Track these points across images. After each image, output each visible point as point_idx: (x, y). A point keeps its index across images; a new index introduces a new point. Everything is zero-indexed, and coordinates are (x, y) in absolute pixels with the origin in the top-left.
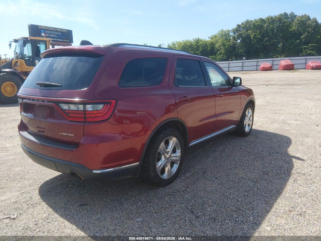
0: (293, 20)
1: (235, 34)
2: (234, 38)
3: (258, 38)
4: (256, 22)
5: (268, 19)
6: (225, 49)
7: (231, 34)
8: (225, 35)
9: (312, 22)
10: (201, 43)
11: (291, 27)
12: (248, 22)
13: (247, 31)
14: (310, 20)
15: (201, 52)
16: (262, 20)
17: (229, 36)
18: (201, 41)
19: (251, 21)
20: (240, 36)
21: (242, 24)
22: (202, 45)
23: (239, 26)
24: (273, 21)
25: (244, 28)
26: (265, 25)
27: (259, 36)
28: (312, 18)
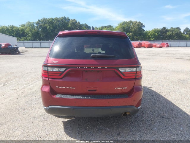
0: (68, 21)
1: (37, 25)
2: (37, 27)
3: (52, 29)
4: (50, 20)
5: (56, 19)
6: (32, 34)
7: (35, 25)
8: (31, 25)
9: (78, 24)
10: (15, 28)
11: (68, 25)
12: (44, 19)
13: (45, 24)
14: (77, 22)
15: (16, 34)
16: (53, 19)
17: (34, 26)
18: (15, 27)
19: (47, 19)
20: (41, 27)
21: (41, 20)
22: (16, 30)
23: (39, 21)
24: (59, 20)
25: (42, 22)
26: (55, 22)
27: (52, 28)
28: (77, 21)
